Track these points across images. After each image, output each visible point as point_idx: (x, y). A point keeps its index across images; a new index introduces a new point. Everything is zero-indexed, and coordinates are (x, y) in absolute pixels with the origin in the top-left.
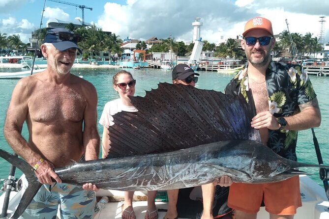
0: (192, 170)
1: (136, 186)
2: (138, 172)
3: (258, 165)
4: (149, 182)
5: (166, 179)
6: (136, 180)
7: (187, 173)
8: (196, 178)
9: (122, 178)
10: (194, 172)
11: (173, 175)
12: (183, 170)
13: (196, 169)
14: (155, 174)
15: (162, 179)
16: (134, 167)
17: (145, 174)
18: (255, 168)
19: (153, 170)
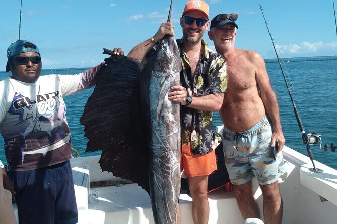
0: (157, 128)
1: (170, 176)
2: (157, 173)
3: (158, 69)
4: (167, 165)
6: (164, 176)
7: (159, 132)
8: (165, 125)
9: (162, 188)
10: (159, 125)
11: (161, 143)
12: (157, 135)
13: (157, 124)
14: (159, 159)
15: (164, 154)
16: (153, 176)
17: (159, 167)
18: (161, 71)
19: (156, 160)
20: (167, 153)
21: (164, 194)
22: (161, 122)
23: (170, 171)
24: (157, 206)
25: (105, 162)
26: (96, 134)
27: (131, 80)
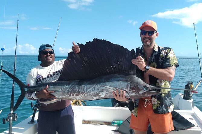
0: (96, 88)
1: (68, 96)
2: (70, 88)
3: (132, 86)
4: (75, 94)
5: (83, 92)
6: (68, 92)
8: (98, 93)
9: (62, 91)
11: (87, 91)
12: (92, 88)
13: (98, 87)
14: (78, 90)
16: (68, 85)
17: (73, 89)
18: (130, 88)
19: (77, 87)
20: (82, 94)
21: (58, 92)
22: (99, 90)
23: (71, 96)
24: (51, 87)
25: (73, 55)
26: (88, 49)
27: (123, 66)
